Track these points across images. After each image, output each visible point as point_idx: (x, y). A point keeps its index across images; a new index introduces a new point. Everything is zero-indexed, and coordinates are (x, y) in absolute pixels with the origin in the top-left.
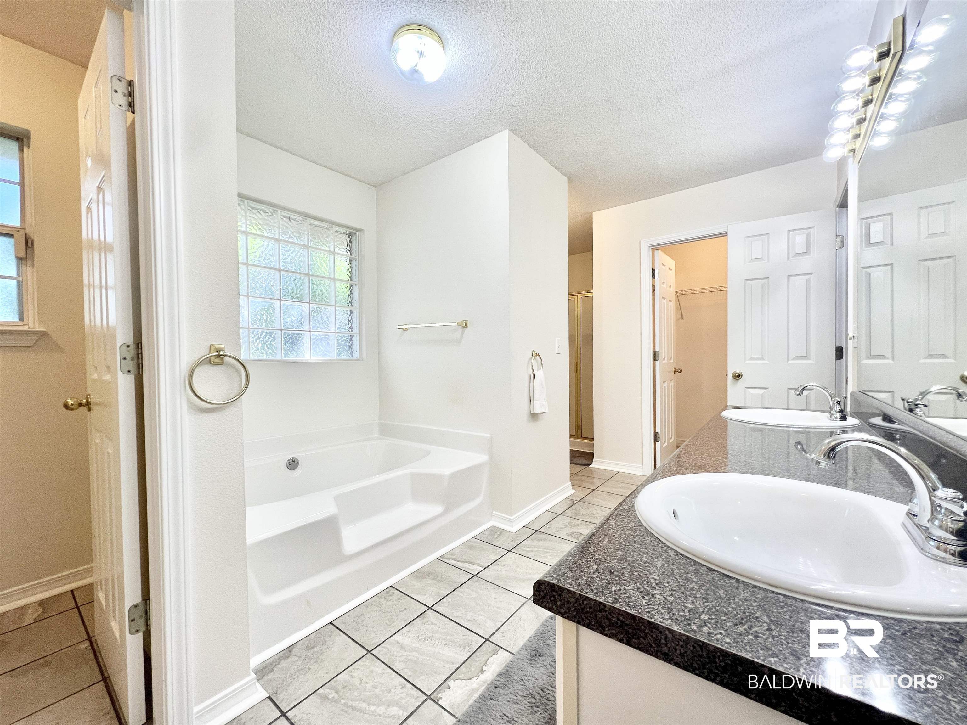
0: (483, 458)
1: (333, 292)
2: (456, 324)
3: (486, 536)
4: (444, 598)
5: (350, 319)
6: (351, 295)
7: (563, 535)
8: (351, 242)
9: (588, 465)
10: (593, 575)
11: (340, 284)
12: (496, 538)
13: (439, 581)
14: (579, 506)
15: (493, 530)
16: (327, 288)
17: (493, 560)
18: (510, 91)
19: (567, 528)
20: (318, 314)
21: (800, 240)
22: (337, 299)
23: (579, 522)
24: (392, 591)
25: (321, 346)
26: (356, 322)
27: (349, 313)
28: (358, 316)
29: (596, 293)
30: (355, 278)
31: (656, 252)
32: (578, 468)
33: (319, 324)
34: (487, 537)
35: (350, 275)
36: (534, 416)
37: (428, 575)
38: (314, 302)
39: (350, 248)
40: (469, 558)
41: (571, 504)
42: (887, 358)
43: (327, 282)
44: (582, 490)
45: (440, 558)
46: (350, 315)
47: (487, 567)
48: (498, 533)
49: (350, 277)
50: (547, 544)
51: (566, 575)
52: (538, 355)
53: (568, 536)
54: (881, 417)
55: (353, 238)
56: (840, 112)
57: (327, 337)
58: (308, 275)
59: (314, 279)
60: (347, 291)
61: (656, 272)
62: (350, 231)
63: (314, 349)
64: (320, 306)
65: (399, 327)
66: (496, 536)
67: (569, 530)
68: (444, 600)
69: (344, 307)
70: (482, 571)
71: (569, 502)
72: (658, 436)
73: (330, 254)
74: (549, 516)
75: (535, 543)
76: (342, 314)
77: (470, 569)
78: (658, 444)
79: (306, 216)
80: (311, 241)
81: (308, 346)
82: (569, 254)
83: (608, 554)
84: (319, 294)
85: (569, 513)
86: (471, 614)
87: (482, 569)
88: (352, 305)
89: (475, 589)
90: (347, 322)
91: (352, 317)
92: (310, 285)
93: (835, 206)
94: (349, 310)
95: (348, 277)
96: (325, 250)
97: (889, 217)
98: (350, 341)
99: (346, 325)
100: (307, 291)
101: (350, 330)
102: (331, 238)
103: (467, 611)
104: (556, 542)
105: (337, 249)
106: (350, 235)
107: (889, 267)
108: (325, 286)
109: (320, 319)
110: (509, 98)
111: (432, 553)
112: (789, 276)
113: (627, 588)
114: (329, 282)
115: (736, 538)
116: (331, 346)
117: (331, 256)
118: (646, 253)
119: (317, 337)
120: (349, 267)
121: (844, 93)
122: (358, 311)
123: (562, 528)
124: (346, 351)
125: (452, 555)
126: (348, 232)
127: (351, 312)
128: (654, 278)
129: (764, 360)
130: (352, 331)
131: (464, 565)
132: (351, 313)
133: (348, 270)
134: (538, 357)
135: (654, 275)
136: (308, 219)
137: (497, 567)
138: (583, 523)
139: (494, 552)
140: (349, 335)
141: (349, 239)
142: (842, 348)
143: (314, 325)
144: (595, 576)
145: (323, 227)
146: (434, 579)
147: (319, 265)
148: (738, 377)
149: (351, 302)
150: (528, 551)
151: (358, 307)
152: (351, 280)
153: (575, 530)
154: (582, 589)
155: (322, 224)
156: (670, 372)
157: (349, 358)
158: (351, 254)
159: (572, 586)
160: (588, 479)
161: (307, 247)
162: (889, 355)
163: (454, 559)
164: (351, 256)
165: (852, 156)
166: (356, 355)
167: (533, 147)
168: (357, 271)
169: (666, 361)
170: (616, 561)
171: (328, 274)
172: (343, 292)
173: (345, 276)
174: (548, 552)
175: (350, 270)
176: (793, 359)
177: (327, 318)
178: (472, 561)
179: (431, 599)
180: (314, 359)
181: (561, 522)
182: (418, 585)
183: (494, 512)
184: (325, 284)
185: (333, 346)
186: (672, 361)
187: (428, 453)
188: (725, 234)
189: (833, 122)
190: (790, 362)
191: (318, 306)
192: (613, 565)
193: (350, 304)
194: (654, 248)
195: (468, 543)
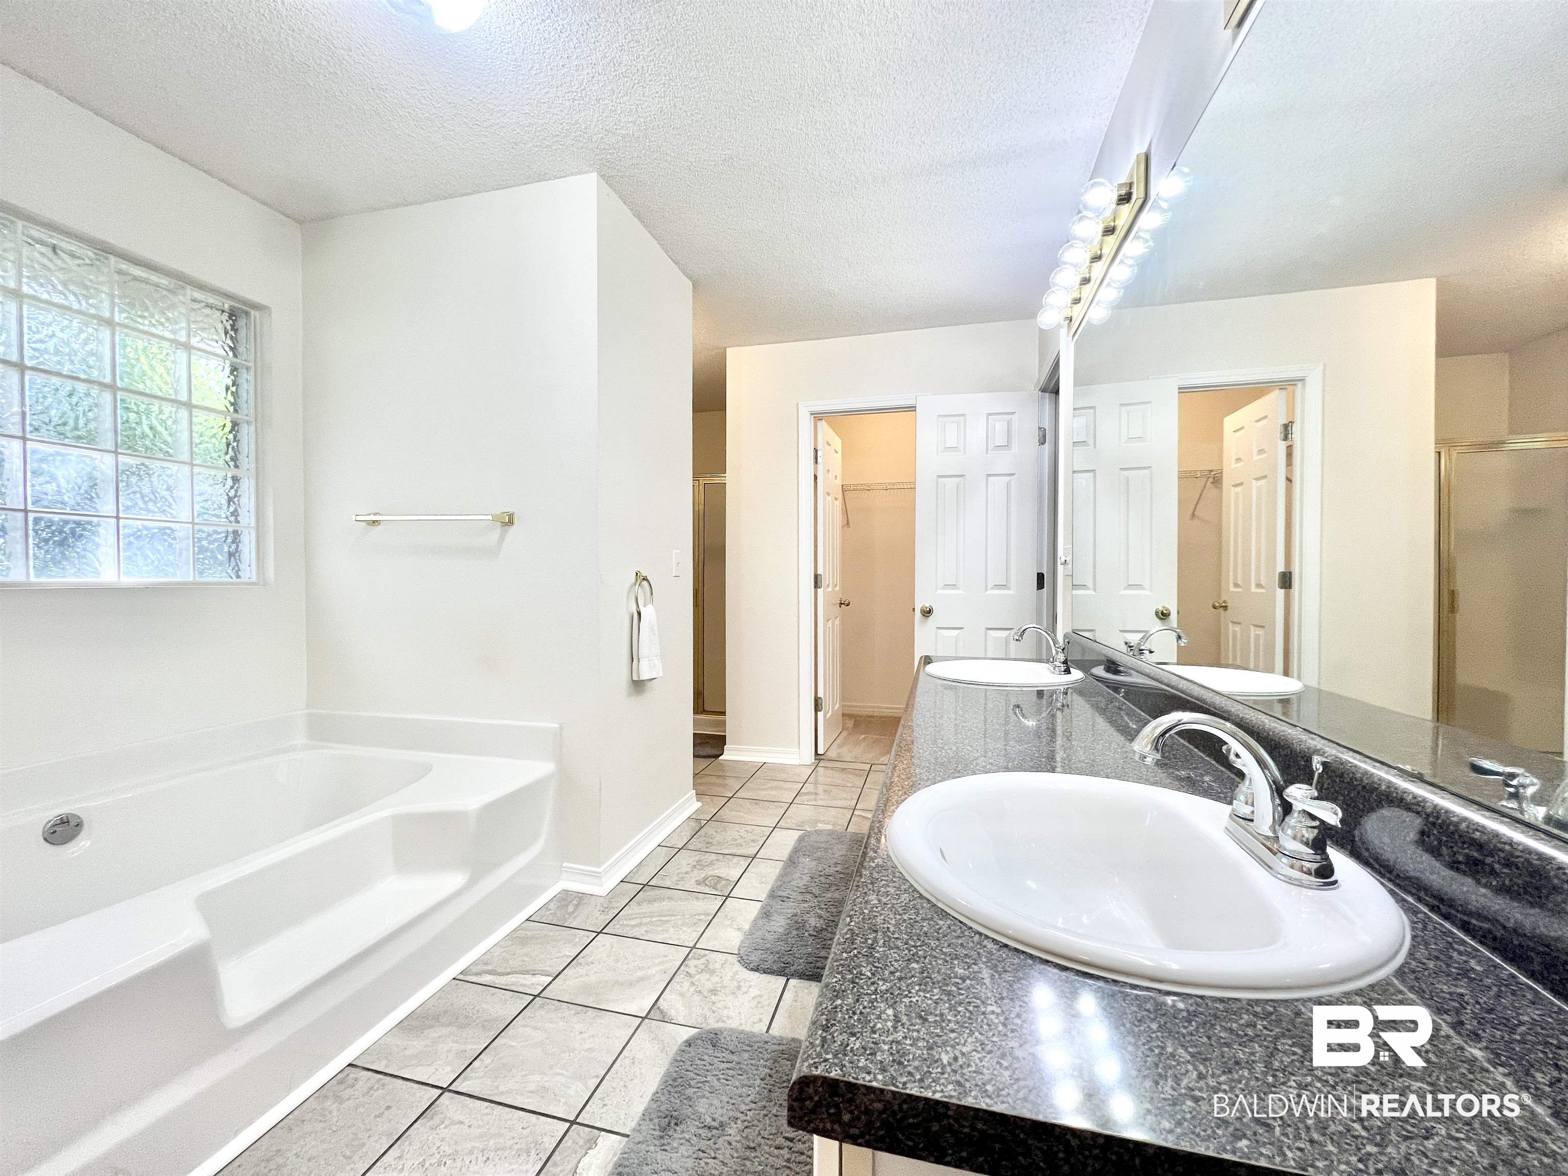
0: (543, 768)
1: (186, 434)
2: (490, 517)
3: (552, 911)
4: (475, 1059)
5: (232, 493)
6: (235, 444)
7: (690, 885)
8: (233, 327)
9: (718, 756)
10: (896, 1035)
11: (205, 417)
12: (573, 912)
13: (461, 1027)
14: (709, 830)
15: (566, 899)
16: (169, 422)
17: (568, 956)
18: (606, 102)
19: (696, 871)
20: (141, 479)
21: (1000, 426)
22: (195, 449)
23: (714, 857)
24: (352, 1076)
25: (149, 553)
26: (247, 501)
27: (230, 482)
28: (253, 490)
29: (731, 478)
30: (247, 409)
31: (819, 423)
32: (704, 763)
33: (145, 503)
34: (555, 914)
35: (232, 400)
36: (638, 685)
37: (437, 1018)
38: (129, 452)
39: (234, 343)
40: (521, 963)
41: (697, 828)
42: (1088, 589)
43: (168, 409)
44: (712, 800)
45: (461, 977)
46: (232, 488)
47: (559, 974)
48: (575, 902)
49: (232, 404)
50: (665, 905)
51: (848, 1048)
52: (645, 579)
53: (698, 884)
54: (1103, 667)
55: (242, 322)
56: (1066, 263)
57: (168, 531)
58: (112, 388)
59: (132, 400)
60: (223, 435)
61: (819, 453)
62: (233, 304)
63: (129, 558)
64: (147, 462)
65: (359, 518)
66: (571, 909)
67: (700, 875)
68: (476, 1063)
69: (217, 468)
70: (551, 983)
71: (693, 824)
72: (819, 701)
73: (177, 348)
74: (664, 854)
75: (646, 908)
76: (212, 482)
77: (525, 985)
78: (820, 714)
79: (105, 250)
80: (122, 311)
81: (113, 551)
82: (695, 411)
83: (898, 974)
84: (144, 436)
85: (696, 843)
86: (536, 1077)
87: (551, 979)
88: (236, 466)
89: (539, 1024)
90: (224, 501)
91: (236, 491)
92: (119, 412)
93: (1037, 389)
94: (229, 475)
95: (228, 405)
96: (163, 338)
97: (1092, 411)
98: (233, 542)
99: (221, 508)
100: (108, 424)
101: (232, 519)
102: (180, 313)
103: (526, 1075)
104: (680, 899)
105: (198, 338)
106: (233, 315)
107: (1092, 474)
108: (164, 417)
109: (146, 490)
110: (604, 115)
111: (443, 969)
112: (989, 475)
113: (964, 1050)
114: (174, 410)
115: (1029, 883)
116: (181, 554)
117: (179, 351)
118: (806, 423)
119: (139, 530)
120: (230, 383)
121: (1076, 239)
122: (253, 482)
123: (687, 873)
124: (221, 564)
125: (486, 964)
126: (226, 306)
127: (235, 479)
128: (816, 462)
129: (958, 589)
130: (237, 522)
131: (513, 979)
132: (234, 484)
133: (227, 389)
134: (645, 583)
135: (816, 458)
136: (112, 259)
137: (579, 969)
138: (721, 857)
139: (569, 942)
140: (231, 530)
141: (231, 322)
142: (1043, 575)
143: (129, 503)
144: (899, 1036)
145: (157, 285)
146: (450, 1024)
147: (146, 368)
148: (927, 613)
149: (234, 459)
150: (633, 926)
151: (253, 471)
152: (236, 411)
153: (711, 872)
154: (893, 1078)
155: (154, 278)
156: (834, 605)
157: (229, 579)
158: (235, 356)
159: (872, 1076)
160: (719, 781)
161: (110, 323)
162: (1090, 585)
163: (490, 973)
164: (235, 360)
165: (1066, 326)
166: (249, 573)
167: (638, 215)
168: (252, 392)
169: (830, 589)
170: (917, 988)
171: (171, 391)
172: (214, 436)
173: (222, 401)
174: (667, 921)
175: (234, 389)
176: (992, 588)
177: (168, 489)
178: (529, 968)
179: (448, 1069)
180: (128, 580)
181: (684, 862)
182: (417, 1045)
183: (565, 864)
184: (161, 412)
185: (185, 553)
186: (837, 589)
187: (426, 770)
188: (912, 408)
189: (1055, 274)
190: (989, 592)
191: (141, 460)
192: (917, 998)
193: (232, 464)
194: (818, 417)
195: (521, 933)
